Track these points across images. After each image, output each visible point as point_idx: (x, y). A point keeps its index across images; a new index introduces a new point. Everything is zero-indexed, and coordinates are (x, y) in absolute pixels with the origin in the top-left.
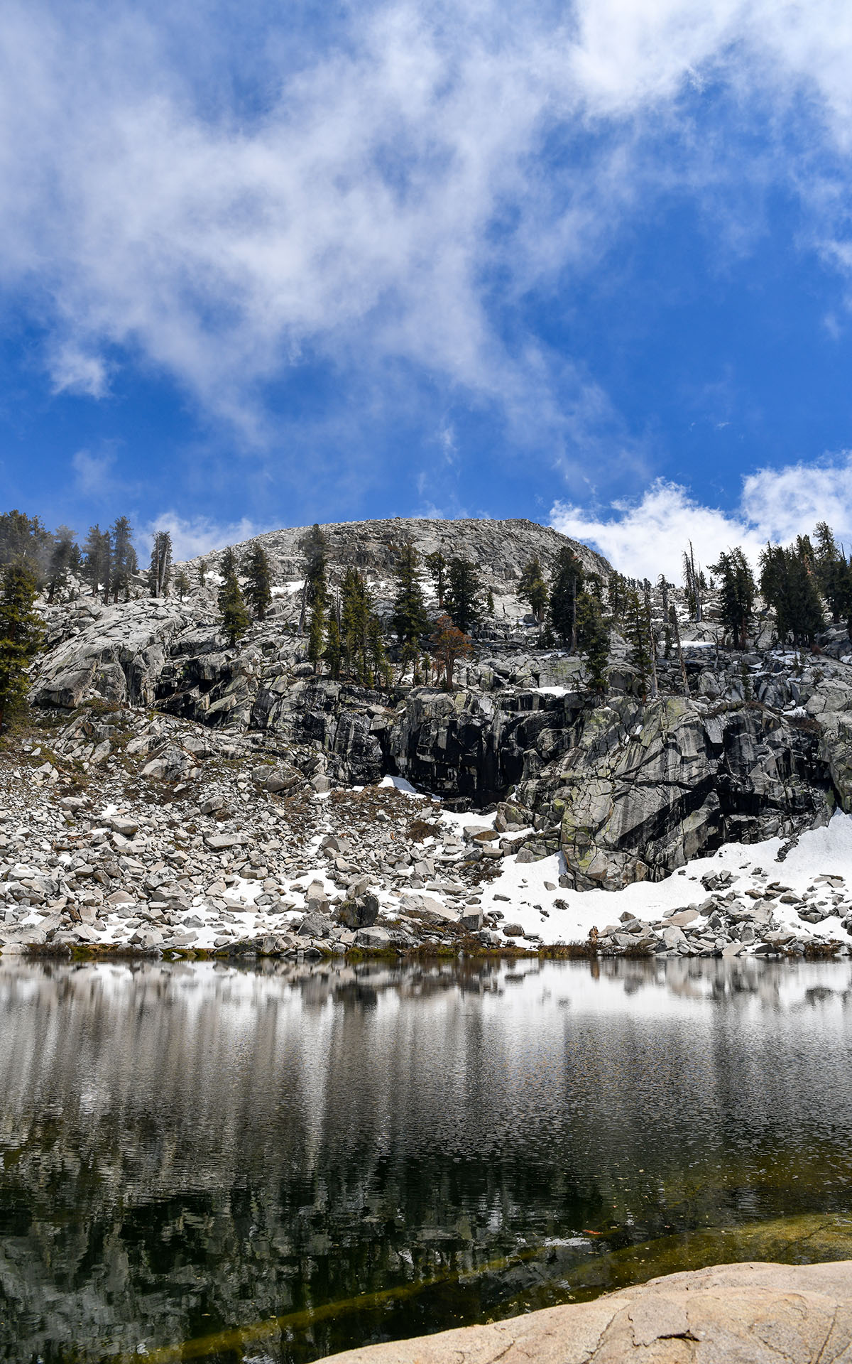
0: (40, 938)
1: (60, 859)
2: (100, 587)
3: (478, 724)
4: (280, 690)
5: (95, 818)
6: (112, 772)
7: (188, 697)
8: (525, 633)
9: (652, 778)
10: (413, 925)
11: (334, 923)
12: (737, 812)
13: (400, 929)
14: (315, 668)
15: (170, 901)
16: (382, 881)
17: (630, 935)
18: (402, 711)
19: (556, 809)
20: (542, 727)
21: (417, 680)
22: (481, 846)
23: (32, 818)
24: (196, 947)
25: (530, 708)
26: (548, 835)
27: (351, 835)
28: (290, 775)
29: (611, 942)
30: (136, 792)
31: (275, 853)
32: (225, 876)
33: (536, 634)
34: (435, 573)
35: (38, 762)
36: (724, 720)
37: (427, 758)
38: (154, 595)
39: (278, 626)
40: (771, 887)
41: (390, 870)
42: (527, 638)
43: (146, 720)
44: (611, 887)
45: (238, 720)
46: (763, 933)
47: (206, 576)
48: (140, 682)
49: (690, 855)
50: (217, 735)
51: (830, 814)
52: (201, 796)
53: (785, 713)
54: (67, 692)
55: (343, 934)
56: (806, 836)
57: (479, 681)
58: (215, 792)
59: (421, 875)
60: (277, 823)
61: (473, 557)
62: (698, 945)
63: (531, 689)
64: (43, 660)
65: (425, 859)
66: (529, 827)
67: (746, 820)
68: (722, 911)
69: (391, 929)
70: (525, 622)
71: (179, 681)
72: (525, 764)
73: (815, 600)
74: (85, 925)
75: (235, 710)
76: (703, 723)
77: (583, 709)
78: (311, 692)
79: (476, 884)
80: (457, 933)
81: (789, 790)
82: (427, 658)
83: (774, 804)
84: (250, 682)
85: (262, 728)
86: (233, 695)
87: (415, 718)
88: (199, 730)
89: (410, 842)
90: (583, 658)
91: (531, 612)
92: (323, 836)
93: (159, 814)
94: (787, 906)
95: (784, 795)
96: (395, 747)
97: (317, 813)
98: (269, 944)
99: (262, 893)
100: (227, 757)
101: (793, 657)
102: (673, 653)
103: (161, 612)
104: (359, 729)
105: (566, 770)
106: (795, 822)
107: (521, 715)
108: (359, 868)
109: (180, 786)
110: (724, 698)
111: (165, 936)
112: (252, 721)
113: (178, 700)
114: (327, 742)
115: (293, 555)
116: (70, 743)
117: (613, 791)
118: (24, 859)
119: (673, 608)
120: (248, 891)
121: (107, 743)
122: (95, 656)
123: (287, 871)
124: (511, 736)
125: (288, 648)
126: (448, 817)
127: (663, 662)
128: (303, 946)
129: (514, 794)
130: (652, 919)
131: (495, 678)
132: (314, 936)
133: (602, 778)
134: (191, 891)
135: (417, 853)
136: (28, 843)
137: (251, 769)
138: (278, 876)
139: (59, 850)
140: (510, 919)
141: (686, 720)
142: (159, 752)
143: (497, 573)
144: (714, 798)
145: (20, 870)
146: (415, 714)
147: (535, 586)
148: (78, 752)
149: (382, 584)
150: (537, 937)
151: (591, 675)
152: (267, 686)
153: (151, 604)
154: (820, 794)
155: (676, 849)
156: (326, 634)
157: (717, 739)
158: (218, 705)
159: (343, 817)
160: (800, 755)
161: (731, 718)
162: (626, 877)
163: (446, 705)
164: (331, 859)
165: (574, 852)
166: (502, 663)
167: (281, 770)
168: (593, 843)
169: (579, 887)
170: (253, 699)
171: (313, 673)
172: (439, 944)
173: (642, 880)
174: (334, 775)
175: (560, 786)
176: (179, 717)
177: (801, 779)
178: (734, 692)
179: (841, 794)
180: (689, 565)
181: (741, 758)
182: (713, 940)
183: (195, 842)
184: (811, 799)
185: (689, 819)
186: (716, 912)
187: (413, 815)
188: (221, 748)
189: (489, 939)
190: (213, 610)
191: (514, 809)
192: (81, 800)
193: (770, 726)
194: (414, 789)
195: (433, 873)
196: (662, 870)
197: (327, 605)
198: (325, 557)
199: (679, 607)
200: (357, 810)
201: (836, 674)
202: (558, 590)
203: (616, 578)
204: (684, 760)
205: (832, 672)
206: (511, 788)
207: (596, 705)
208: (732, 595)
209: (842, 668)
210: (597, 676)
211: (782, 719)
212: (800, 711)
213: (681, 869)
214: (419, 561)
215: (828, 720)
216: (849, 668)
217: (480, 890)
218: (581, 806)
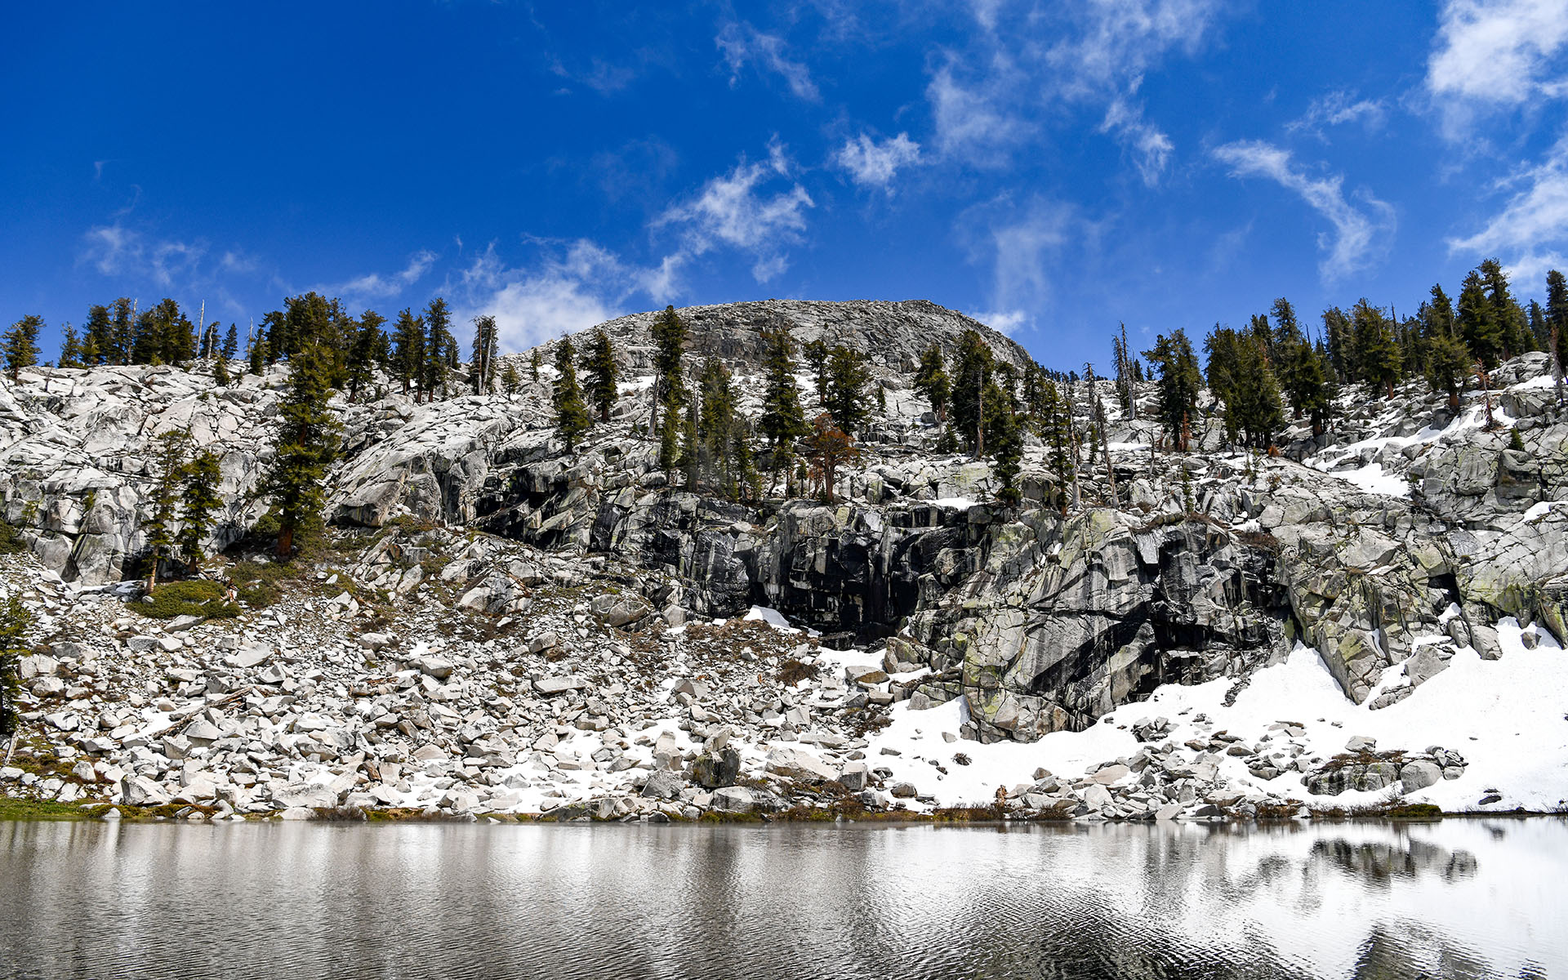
0: (329, 800)
1: (357, 707)
2: (413, 384)
3: (864, 544)
4: (626, 504)
5: (401, 657)
6: (423, 603)
7: (515, 514)
8: (923, 434)
9: (1073, 606)
10: (782, 785)
11: (687, 782)
12: (1176, 647)
13: (766, 789)
14: (668, 477)
15: (489, 757)
16: (746, 733)
17: (1045, 795)
18: (772, 529)
19: (957, 645)
20: (940, 546)
21: (791, 492)
22: (867, 691)
23: (325, 658)
24: (519, 811)
25: (927, 524)
26: (947, 676)
27: (709, 678)
28: (637, 606)
29: (1022, 804)
30: (452, 627)
31: (617, 700)
32: (558, 727)
33: (936, 435)
34: (815, 365)
35: (333, 592)
36: (1159, 536)
37: (803, 585)
38: (476, 393)
39: (625, 428)
40: (1216, 737)
41: (756, 719)
42: (925, 441)
43: (465, 541)
44: (1023, 738)
45: (575, 540)
46: (1206, 792)
47: (540, 370)
48: (458, 495)
49: (1118, 699)
50: (549, 559)
51: (1288, 648)
52: (530, 632)
53: (1234, 527)
54: (370, 507)
55: (697, 796)
56: (1260, 675)
57: (865, 492)
58: (546, 628)
59: (794, 724)
60: (621, 664)
61: (863, 346)
62: (1125, 807)
63: (927, 501)
64: (343, 470)
65: (799, 706)
66: (924, 666)
67: (1187, 656)
68: (1156, 766)
69: (755, 789)
70: (922, 421)
71: (505, 494)
72: (921, 591)
73: (1269, 392)
74: (385, 785)
75: (572, 528)
76: (1135, 540)
77: (990, 524)
78: (663, 507)
79: (860, 735)
80: (836, 794)
81: (1239, 619)
82: (803, 465)
83: (1220, 637)
84: (589, 495)
85: (604, 550)
86: (569, 511)
87: (788, 537)
88: (528, 553)
89: (782, 685)
90: (991, 463)
91: (930, 410)
92: (676, 678)
93: (478, 653)
94: (1236, 759)
95: (1233, 625)
96: (763, 571)
97: (669, 651)
98: (606, 807)
99: (601, 746)
100: (562, 585)
101: (1244, 459)
102: (1099, 456)
103: (484, 412)
104: (720, 550)
105: (969, 597)
106: (1247, 658)
107: (915, 532)
108: (719, 717)
109: (505, 620)
110: (1160, 510)
111: (481, 799)
112: (592, 541)
113: (504, 517)
114: (682, 566)
115: (645, 345)
116: (373, 569)
117: (1026, 624)
118: (314, 708)
119: (1100, 403)
120: (584, 744)
121: (417, 569)
122: (404, 465)
123: (632, 720)
124: (903, 558)
125: (636, 454)
126: (827, 656)
127: (1087, 467)
128: (647, 810)
129: (908, 628)
130: (1072, 777)
131: (884, 488)
132: (661, 798)
133: (1013, 607)
134: (515, 745)
135: (790, 698)
136: (320, 688)
137: (590, 599)
138: (620, 726)
139: (356, 696)
140: (899, 778)
141: (1115, 536)
142: (479, 579)
143: (891, 365)
144: (1148, 630)
145: (308, 720)
146: (788, 532)
147: (934, 378)
148: (382, 580)
150: (932, 799)
151: (999, 484)
152: (610, 499)
153: (473, 403)
154: (1277, 625)
155: (1102, 692)
156: (682, 437)
157: (1151, 557)
158: (551, 522)
159: (700, 656)
160: (1252, 576)
161: (1169, 534)
162: (1041, 726)
163: (825, 520)
164: (685, 706)
165: (979, 696)
166: (894, 468)
167: (626, 602)
168: (1001, 685)
169: (984, 738)
170: (593, 515)
171: (665, 484)
172: (813, 807)
173: (1061, 729)
174: (691, 606)
175: (962, 618)
176: (504, 537)
177: (1254, 606)
178: (1172, 501)
179: (1302, 624)
180: (1120, 352)
181: (1181, 581)
182: (1145, 801)
183: (521, 687)
184: (1265, 631)
185: (1118, 655)
186: (1150, 767)
187: (785, 653)
188: (554, 575)
189: (874, 801)
190: (547, 409)
191: (907, 645)
192: (385, 637)
193: (1218, 542)
194: (786, 622)
195: (807, 722)
196: (1085, 717)
197: (683, 403)
198: (683, 345)
199: (1108, 403)
200: (718, 647)
201: (1296, 480)
202: (961, 382)
203: (1032, 367)
204: (1112, 584)
205: (1292, 477)
206: (903, 620)
207: (1006, 519)
208: (1173, 386)
209: (1303, 473)
210: (1008, 485)
211: (1231, 534)
212: (1253, 525)
213: (1107, 716)
214: (796, 351)
215: (1287, 535)
216: (1312, 472)
217: (865, 743)
218: (987, 641)
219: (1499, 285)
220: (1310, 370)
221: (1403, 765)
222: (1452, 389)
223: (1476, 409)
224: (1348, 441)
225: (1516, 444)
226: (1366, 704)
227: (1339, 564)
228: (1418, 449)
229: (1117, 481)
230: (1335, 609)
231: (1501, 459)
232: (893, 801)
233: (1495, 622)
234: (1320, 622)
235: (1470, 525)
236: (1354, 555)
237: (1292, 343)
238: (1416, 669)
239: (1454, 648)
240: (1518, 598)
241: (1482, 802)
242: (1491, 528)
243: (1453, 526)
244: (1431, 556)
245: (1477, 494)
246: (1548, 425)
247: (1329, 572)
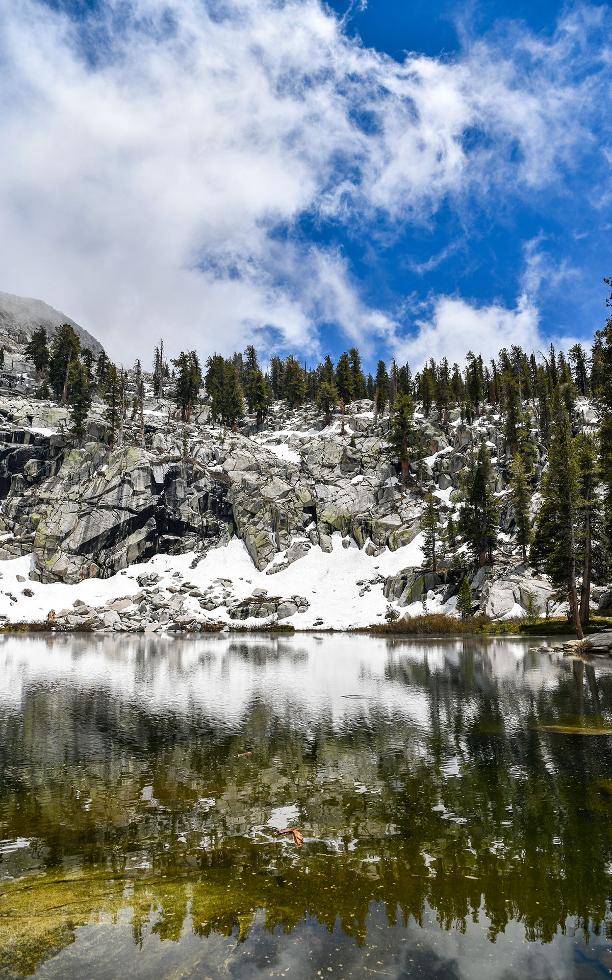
8: (27, 385)
9: (110, 504)
12: (167, 533)
17: (79, 616)
19: (33, 521)
20: (30, 457)
25: (22, 442)
26: (23, 540)
29: (64, 622)
33: (37, 387)
36: (166, 468)
40: (184, 585)
42: (28, 389)
44: (70, 581)
46: (175, 616)
49: (131, 561)
51: (229, 538)
53: (209, 468)
56: (212, 553)
62: (128, 624)
63: (24, 427)
66: (9, 533)
67: (173, 539)
68: (148, 601)
72: (12, 484)
73: (237, 395)
76: (152, 468)
77: (64, 447)
81: (204, 520)
83: (193, 529)
90: (69, 410)
91: (34, 370)
94: (193, 598)
95: (201, 523)
101: (219, 431)
102: (137, 415)
105: (45, 492)
106: (206, 542)
107: (13, 446)
110: (169, 453)
117: (79, 511)
119: (142, 385)
124: (3, 462)
127: (129, 421)
130: (97, 605)
133: (72, 500)
141: (140, 464)
144: (153, 522)
147: (39, 350)
150: (5, 617)
151: (73, 423)
154: (225, 525)
155: (121, 556)
157: (160, 480)
160: (214, 497)
161: (172, 467)
162: (82, 574)
165: (43, 554)
166: (4, 403)
168: (59, 548)
169: (44, 580)
173: (94, 577)
175: (38, 504)
177: (213, 513)
178: (176, 449)
179: (238, 526)
180: (159, 357)
181: (175, 496)
182: (139, 621)
184: (218, 528)
185: (134, 535)
186: (144, 601)
193: (198, 475)
196: (109, 571)
199: (147, 386)
201: (244, 446)
202: (57, 356)
203: (104, 356)
204: (135, 493)
205: (243, 444)
207: (75, 446)
208: (185, 383)
209: (249, 444)
210: (79, 425)
211: (206, 472)
212: (219, 468)
213: (123, 570)
215: (236, 476)
216: (254, 444)
218: (53, 520)
219: (356, 363)
220: (260, 388)
221: (279, 604)
222: (327, 411)
223: (337, 423)
224: (274, 429)
225: (352, 444)
226: (265, 571)
227: (260, 495)
228: (307, 439)
229: (146, 432)
230: (256, 519)
231: (345, 450)
233: (331, 534)
234: (247, 526)
235: (326, 482)
236: (269, 491)
237: (253, 371)
238: (291, 555)
239: (311, 545)
240: (343, 522)
241: (315, 625)
242: (335, 485)
243: (318, 482)
244: (306, 496)
245: (331, 467)
246: (368, 437)
247: (255, 499)
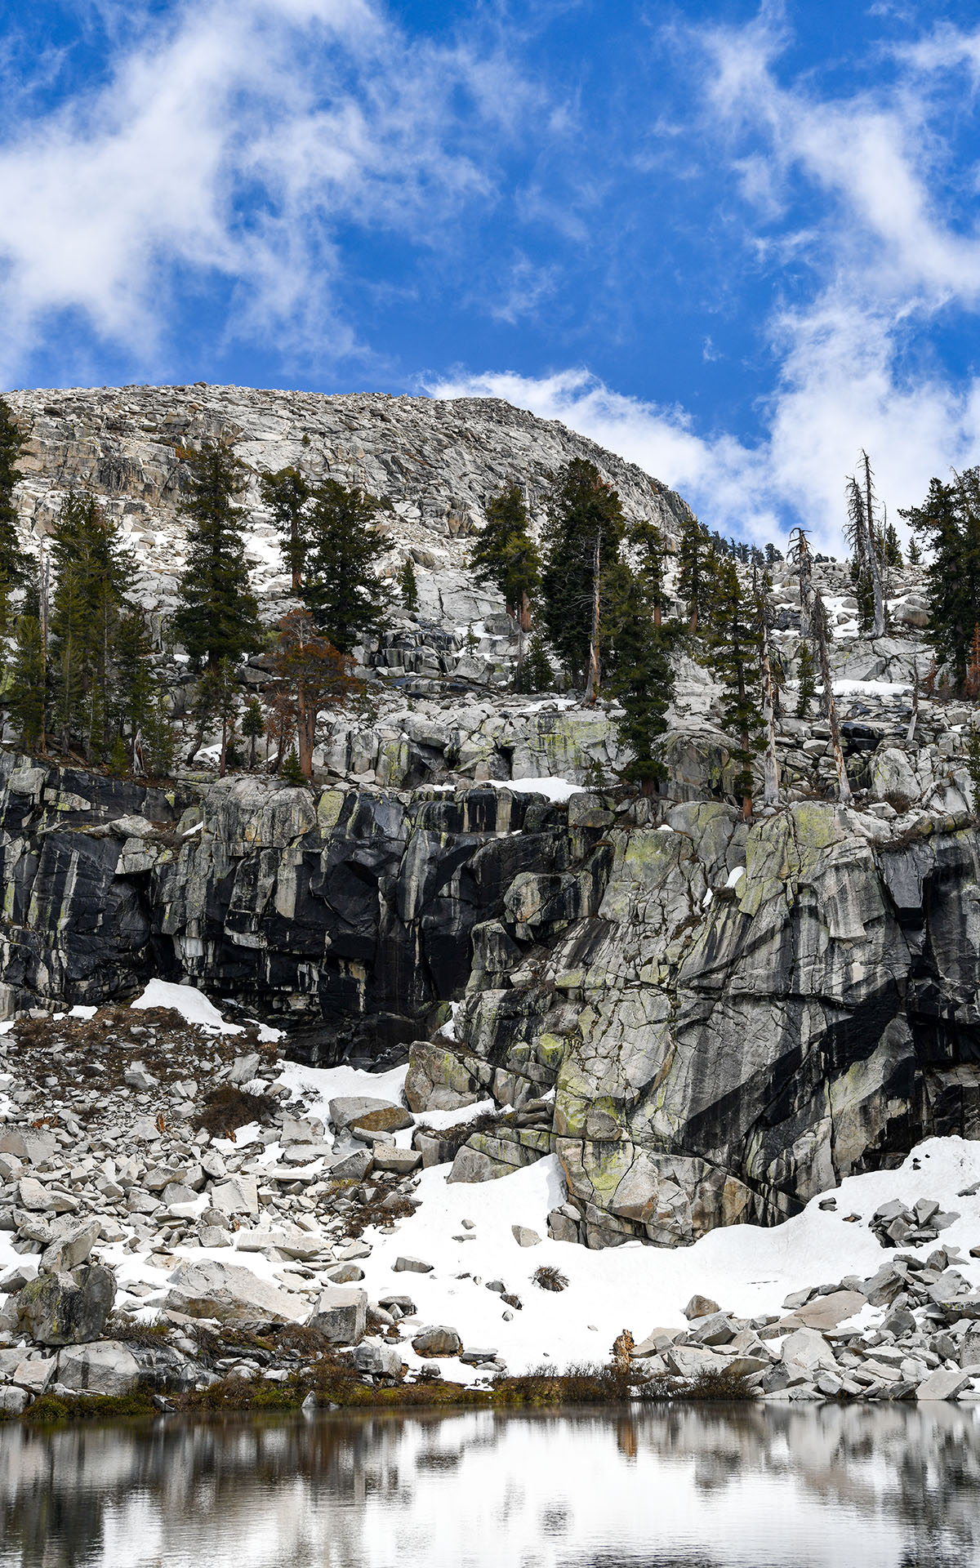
3: (370, 861)
8: (487, 656)
9: (762, 986)
10: (200, 1335)
11: (4, 1336)
12: (953, 1066)
13: (164, 1346)
16: (130, 1232)
17: (706, 1351)
18: (192, 831)
19: (542, 1056)
20: (516, 868)
21: (233, 761)
22: (370, 1145)
25: (491, 827)
26: (522, 1117)
27: (58, 1122)
29: (663, 1368)
33: (512, 658)
34: (282, 516)
36: (927, 856)
37: (250, 940)
41: (150, 1203)
42: (491, 668)
44: (666, 1237)
49: (846, 1165)
55: (24, 1364)
57: (374, 764)
59: (227, 1213)
61: (376, 483)
62: (860, 1374)
63: (493, 783)
65: (237, 1176)
66: (481, 1098)
68: (916, 1294)
69: (142, 1346)
70: (487, 630)
72: (477, 953)
76: (879, 863)
77: (610, 828)
79: (354, 1233)
80: (305, 1352)
82: (255, 708)
87: (223, 847)
89: (204, 1136)
90: (614, 713)
91: (502, 610)
96: (173, 913)
102: (815, 706)
104: (88, 873)
105: (569, 966)
107: (468, 842)
108: (74, 1201)
110: (927, 807)
117: (672, 1019)
119: (819, 605)
124: (445, 891)
126: (294, 1077)
127: (793, 725)
129: (451, 1024)
130: (757, 1313)
131: (412, 756)
133: (649, 985)
135: (218, 1161)
140: (428, 1318)
141: (842, 855)
143: (430, 521)
144: (901, 1033)
146: (223, 835)
147: (510, 550)
149: (161, 538)
150: (492, 1359)
151: (629, 752)
155: (814, 1150)
156: (14, 646)
157: (908, 897)
159: (41, 1079)
161: (942, 853)
162: (701, 1215)
163: (297, 817)
164: (7, 1181)
165: (583, 1155)
166: (430, 718)
168: (625, 1135)
169: (593, 1237)
172: (257, 1380)
173: (737, 1222)
174: (26, 981)
175: (553, 1004)
178: (950, 793)
180: (861, 506)
181: (964, 943)
182: (895, 1362)
185: (845, 1081)
186: (904, 1297)
187: (211, 1073)
189: (379, 1364)
191: (449, 1059)
194: (218, 1013)
195: (253, 1208)
196: (783, 1198)
197: (19, 578)
198: (19, 465)
199: (835, 605)
200: (76, 1063)
202: (560, 558)
203: (695, 534)
204: (835, 945)
206: (444, 1008)
207: (640, 819)
208: (957, 575)
210: (644, 756)
213: (825, 1196)
214: (246, 487)
217: (365, 1248)
218: (601, 1051)
232: (417, 1363)
